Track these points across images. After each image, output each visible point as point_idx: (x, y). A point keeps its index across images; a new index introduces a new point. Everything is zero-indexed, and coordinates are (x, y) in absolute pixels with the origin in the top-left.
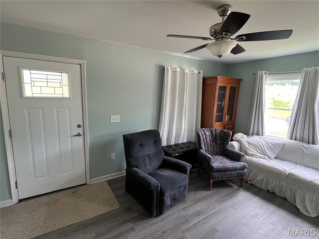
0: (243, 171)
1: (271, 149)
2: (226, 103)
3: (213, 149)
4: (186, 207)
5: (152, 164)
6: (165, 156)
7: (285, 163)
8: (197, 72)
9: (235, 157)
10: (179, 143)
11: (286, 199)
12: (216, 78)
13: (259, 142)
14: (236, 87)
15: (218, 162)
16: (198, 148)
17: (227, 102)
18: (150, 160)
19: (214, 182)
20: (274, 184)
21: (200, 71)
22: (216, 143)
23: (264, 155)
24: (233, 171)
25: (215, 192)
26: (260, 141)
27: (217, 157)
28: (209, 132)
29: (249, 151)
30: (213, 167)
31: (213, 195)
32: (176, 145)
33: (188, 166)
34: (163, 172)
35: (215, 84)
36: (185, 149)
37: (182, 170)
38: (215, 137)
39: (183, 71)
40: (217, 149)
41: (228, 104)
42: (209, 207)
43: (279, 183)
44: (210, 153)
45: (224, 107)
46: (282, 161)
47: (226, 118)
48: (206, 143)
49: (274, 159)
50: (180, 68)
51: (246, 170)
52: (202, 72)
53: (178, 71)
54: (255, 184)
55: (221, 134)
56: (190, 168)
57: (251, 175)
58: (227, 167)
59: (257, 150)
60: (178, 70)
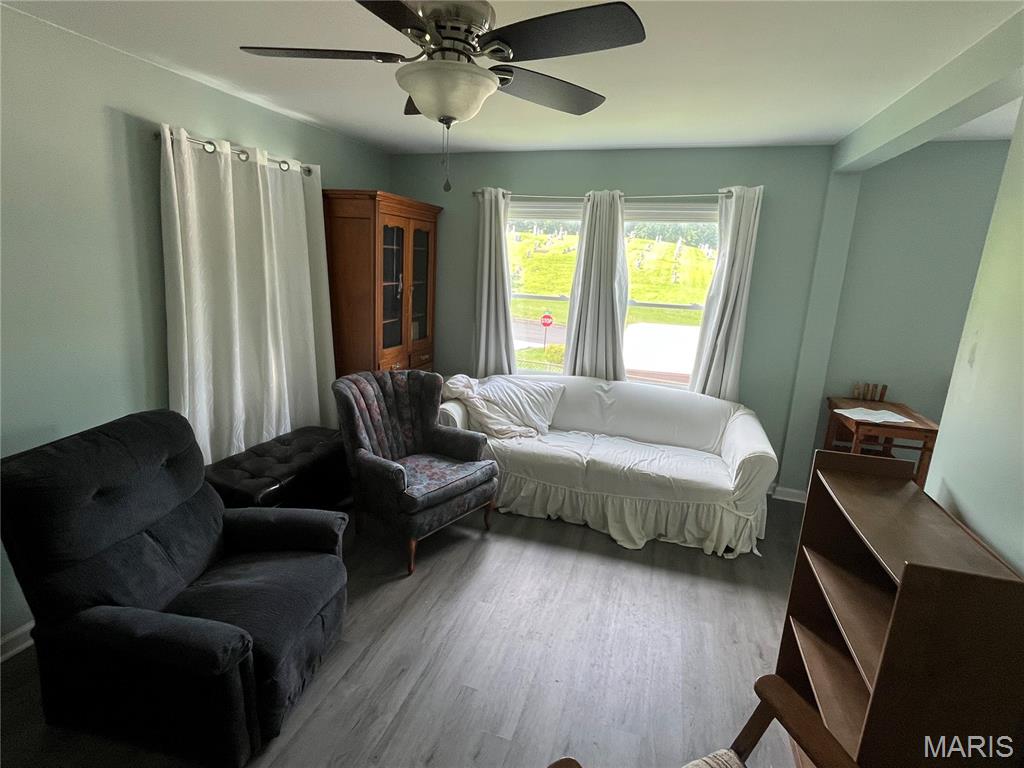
0: (492, 485)
1: (538, 406)
2: (407, 282)
3: (396, 438)
4: (354, 664)
5: (179, 560)
6: (227, 507)
7: (572, 435)
8: (299, 169)
9: (463, 449)
10: (264, 441)
11: (586, 525)
12: (373, 197)
13: (509, 392)
14: (428, 233)
15: (424, 479)
16: (347, 447)
17: (411, 282)
18: (167, 548)
19: (420, 545)
20: (561, 498)
21: (311, 166)
22: (401, 419)
23: (526, 426)
24: (466, 493)
25: (427, 571)
26: (512, 390)
27: (412, 462)
28: (375, 385)
29: (492, 424)
30: (413, 500)
31: (424, 584)
32: (257, 452)
33: (337, 520)
34: (238, 576)
35: (372, 218)
36: (298, 461)
37: (316, 541)
38: (393, 399)
39: (243, 157)
40: (407, 437)
41: (414, 285)
42: (426, 629)
43: (571, 492)
44: (388, 453)
45: (402, 296)
46: (565, 433)
47: (411, 331)
48: (369, 423)
49: (547, 431)
50: (232, 144)
51: (495, 479)
52: (317, 169)
53: (226, 155)
54: (517, 511)
55: (409, 385)
56: (344, 527)
57: (505, 490)
58: (452, 488)
59: (509, 417)
60: (226, 149)
